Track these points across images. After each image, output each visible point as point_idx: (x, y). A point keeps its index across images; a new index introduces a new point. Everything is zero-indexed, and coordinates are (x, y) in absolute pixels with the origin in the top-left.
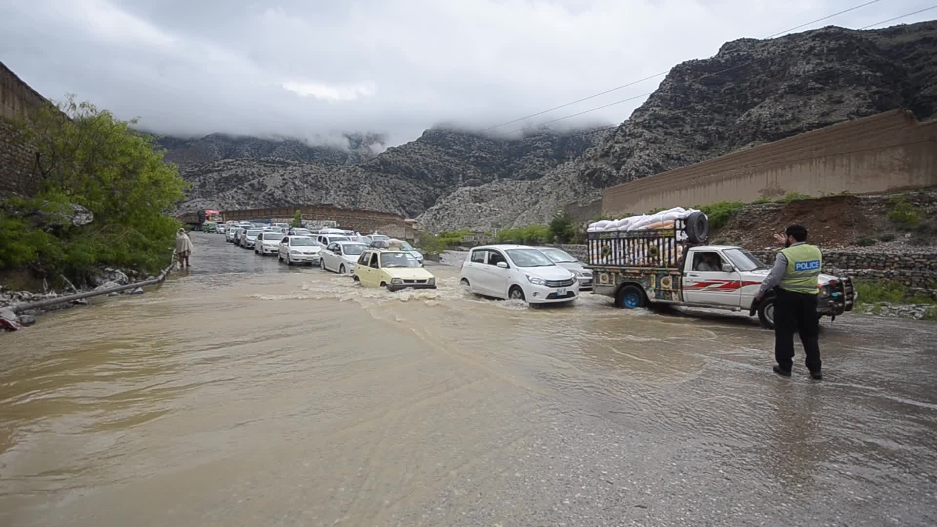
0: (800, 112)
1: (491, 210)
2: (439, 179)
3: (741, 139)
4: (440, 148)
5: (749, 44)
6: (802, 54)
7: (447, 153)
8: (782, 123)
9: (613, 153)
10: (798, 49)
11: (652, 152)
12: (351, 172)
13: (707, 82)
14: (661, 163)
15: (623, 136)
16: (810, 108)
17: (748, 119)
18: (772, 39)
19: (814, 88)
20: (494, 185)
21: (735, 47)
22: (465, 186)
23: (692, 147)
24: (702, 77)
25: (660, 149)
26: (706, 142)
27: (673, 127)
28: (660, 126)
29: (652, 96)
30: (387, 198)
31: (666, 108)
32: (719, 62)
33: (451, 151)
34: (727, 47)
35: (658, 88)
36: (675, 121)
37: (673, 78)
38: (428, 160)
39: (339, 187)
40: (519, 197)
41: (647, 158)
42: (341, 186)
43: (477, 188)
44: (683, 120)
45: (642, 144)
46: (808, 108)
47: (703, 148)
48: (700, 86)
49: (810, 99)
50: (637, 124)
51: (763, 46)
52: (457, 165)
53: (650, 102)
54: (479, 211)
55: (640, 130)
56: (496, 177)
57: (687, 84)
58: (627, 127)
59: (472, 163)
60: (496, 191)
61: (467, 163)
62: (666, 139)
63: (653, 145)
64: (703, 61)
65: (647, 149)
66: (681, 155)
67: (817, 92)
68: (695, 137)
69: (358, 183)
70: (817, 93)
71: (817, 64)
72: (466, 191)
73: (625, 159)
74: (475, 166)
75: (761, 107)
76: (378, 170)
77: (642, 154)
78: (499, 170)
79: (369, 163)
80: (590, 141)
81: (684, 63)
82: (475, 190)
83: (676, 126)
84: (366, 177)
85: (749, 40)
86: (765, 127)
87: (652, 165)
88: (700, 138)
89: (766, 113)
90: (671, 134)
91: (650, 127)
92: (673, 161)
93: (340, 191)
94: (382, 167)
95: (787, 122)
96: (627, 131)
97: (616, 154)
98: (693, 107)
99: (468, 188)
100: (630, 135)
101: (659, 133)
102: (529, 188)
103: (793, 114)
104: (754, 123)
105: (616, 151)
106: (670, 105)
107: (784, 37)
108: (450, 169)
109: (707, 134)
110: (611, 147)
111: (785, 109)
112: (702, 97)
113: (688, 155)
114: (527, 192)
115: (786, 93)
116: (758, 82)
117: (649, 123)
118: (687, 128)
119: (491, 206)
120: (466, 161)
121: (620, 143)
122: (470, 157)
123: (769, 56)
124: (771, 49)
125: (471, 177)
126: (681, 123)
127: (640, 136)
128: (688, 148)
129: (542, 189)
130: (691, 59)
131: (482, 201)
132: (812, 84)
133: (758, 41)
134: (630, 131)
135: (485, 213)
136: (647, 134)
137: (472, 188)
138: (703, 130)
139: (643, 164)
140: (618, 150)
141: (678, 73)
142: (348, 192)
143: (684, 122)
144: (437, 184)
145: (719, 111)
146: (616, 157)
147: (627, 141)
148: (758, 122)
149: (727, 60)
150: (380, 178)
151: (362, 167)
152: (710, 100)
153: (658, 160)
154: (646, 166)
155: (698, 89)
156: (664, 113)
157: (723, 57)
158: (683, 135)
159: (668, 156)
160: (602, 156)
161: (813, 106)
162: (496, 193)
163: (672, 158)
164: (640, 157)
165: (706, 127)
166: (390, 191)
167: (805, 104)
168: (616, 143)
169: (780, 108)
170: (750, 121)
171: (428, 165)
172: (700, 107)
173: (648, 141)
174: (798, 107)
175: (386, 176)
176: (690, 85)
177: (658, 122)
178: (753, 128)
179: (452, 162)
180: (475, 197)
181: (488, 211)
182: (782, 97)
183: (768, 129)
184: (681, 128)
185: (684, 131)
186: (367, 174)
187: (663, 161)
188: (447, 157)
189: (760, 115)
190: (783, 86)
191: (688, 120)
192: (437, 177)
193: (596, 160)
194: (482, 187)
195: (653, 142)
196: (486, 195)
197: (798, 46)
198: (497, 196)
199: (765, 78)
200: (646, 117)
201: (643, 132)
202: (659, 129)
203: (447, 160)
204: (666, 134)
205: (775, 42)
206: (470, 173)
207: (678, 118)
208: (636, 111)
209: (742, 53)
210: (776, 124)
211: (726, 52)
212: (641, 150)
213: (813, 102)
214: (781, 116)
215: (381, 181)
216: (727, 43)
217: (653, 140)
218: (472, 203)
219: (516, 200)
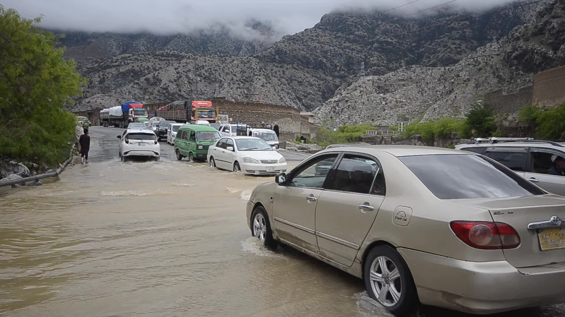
2: (338, 68)
4: (340, 34)
7: (348, 40)
9: (549, 31)
20: (401, 73)
22: (366, 75)
30: (282, 90)
33: (352, 37)
38: (327, 47)
39: (232, 79)
40: (430, 86)
42: (235, 78)
43: (382, 77)
52: (359, 52)
54: (384, 103)
56: (403, 64)
61: (370, 49)
69: (252, 75)
72: (368, 80)
74: (379, 52)
76: (273, 60)
78: (407, 57)
80: (519, 18)
82: (379, 79)
84: (261, 69)
93: (234, 84)
94: (277, 57)
97: (554, 31)
99: (371, 77)
105: (553, 27)
108: (350, 57)
110: (547, 23)
114: (439, 80)
119: (398, 96)
120: (369, 47)
121: (558, 17)
122: (373, 43)
125: (375, 65)
129: (458, 76)
131: (386, 91)
135: (390, 105)
137: (376, 77)
142: (242, 85)
146: (553, 35)
150: (275, 69)
151: (257, 57)
160: (534, 35)
168: (554, 17)
171: (326, 52)
175: (281, 67)
179: (353, 49)
180: (379, 87)
186: (262, 65)
188: (348, 44)
192: (336, 66)
193: (527, 40)
198: (404, 85)
203: (348, 47)
206: (374, 60)
218: (375, 94)
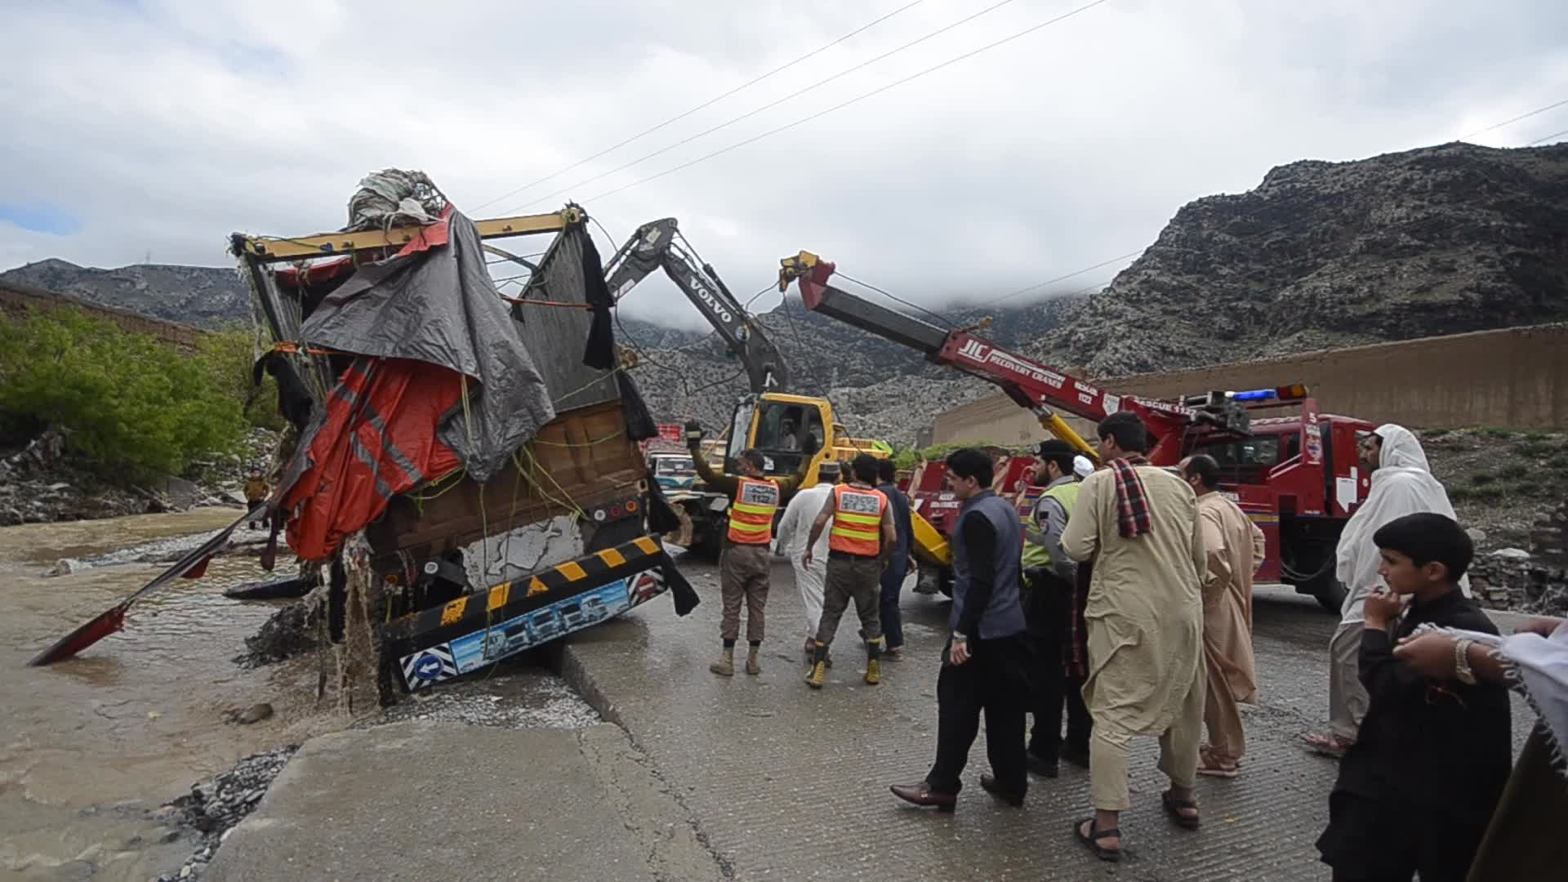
0: (1383, 284)
1: (879, 427)
3: (1286, 325)
5: (1314, 169)
6: (1390, 191)
8: (1352, 302)
10: (1385, 183)
11: (1137, 342)
12: (666, 359)
13: (1239, 231)
14: (1150, 361)
15: (1092, 316)
16: (1401, 278)
17: (1297, 294)
18: (1354, 162)
19: (1409, 247)
21: (1288, 176)
23: (1209, 334)
24: (1232, 221)
25: (1150, 338)
26: (1232, 328)
27: (1177, 302)
28: (1158, 300)
29: (1148, 251)
31: (1169, 270)
32: (1260, 198)
34: (1276, 174)
35: (1157, 238)
36: (1182, 293)
37: (1182, 223)
41: (1127, 352)
44: (1197, 292)
45: (1121, 329)
46: (1397, 279)
47: (1228, 337)
48: (1227, 238)
49: (1401, 264)
50: (1118, 296)
51: (1337, 174)
53: (1144, 261)
55: (1120, 306)
57: (1205, 234)
58: (1099, 301)
59: (860, 349)
60: (893, 396)
62: (1164, 323)
63: (1140, 332)
64: (1232, 197)
65: (1129, 338)
66: (1187, 348)
67: (1416, 251)
68: (1216, 319)
70: (1415, 255)
71: (1414, 208)
73: (1093, 352)
75: (1319, 275)
77: (1119, 346)
79: (696, 346)
81: (1200, 200)
83: (1183, 300)
85: (1314, 163)
86: (1323, 308)
87: (1134, 363)
88: (1222, 321)
89: (1324, 285)
90: (1174, 312)
91: (1139, 301)
92: (1172, 358)
95: (1360, 301)
96: (1100, 307)
98: (1215, 269)
100: (1103, 314)
101: (1154, 312)
102: (943, 393)
103: (1371, 287)
104: (1306, 300)
106: (1175, 266)
107: (1376, 158)
109: (1235, 314)
111: (1358, 279)
112: (1230, 256)
113: (1199, 348)
115: (1362, 252)
116: (1324, 233)
117: (1139, 294)
118: (1202, 303)
123: (1343, 190)
124: (1350, 179)
126: (1193, 295)
127: (1119, 317)
128: (1202, 336)
130: (1213, 194)
132: (1404, 238)
133: (1330, 165)
134: (1103, 308)
136: (1131, 313)
138: (1231, 309)
139: (1119, 361)
140: (1082, 337)
141: (1191, 215)
143: (1198, 294)
144: (801, 381)
145: (1259, 277)
147: (1098, 323)
148: (1312, 299)
149: (1273, 197)
152: (1244, 260)
153: (1145, 356)
154: (1125, 364)
155: (1223, 242)
156: (1165, 279)
157: (1267, 191)
158: (1194, 315)
159: (1163, 349)
161: (1405, 276)
162: (892, 400)
163: (1172, 353)
164: (1116, 350)
165: (1234, 304)
166: (726, 390)
167: (1393, 272)
169: (1349, 279)
170: (1299, 297)
172: (1225, 271)
173: (1130, 323)
174: (1380, 277)
176: (1211, 236)
177: (1154, 293)
178: (1303, 308)
181: (874, 428)
182: (1354, 258)
183: (1327, 311)
184: (1191, 304)
185: (1197, 310)
187: (1155, 358)
189: (1315, 288)
190: (1359, 241)
191: (1205, 291)
194: (869, 388)
195: (1140, 327)
196: (875, 402)
197: (1385, 178)
199: (1334, 226)
200: (1134, 285)
201: (1124, 310)
202: (1155, 305)
204: (1165, 312)
205: (1356, 167)
207: (1188, 287)
208: (1122, 273)
209: (1298, 185)
210: (1342, 303)
211: (1274, 182)
212: (1119, 339)
213: (1405, 269)
214: (1351, 290)
215: (711, 375)
216: (1276, 168)
217: (1141, 322)
219: (921, 411)
